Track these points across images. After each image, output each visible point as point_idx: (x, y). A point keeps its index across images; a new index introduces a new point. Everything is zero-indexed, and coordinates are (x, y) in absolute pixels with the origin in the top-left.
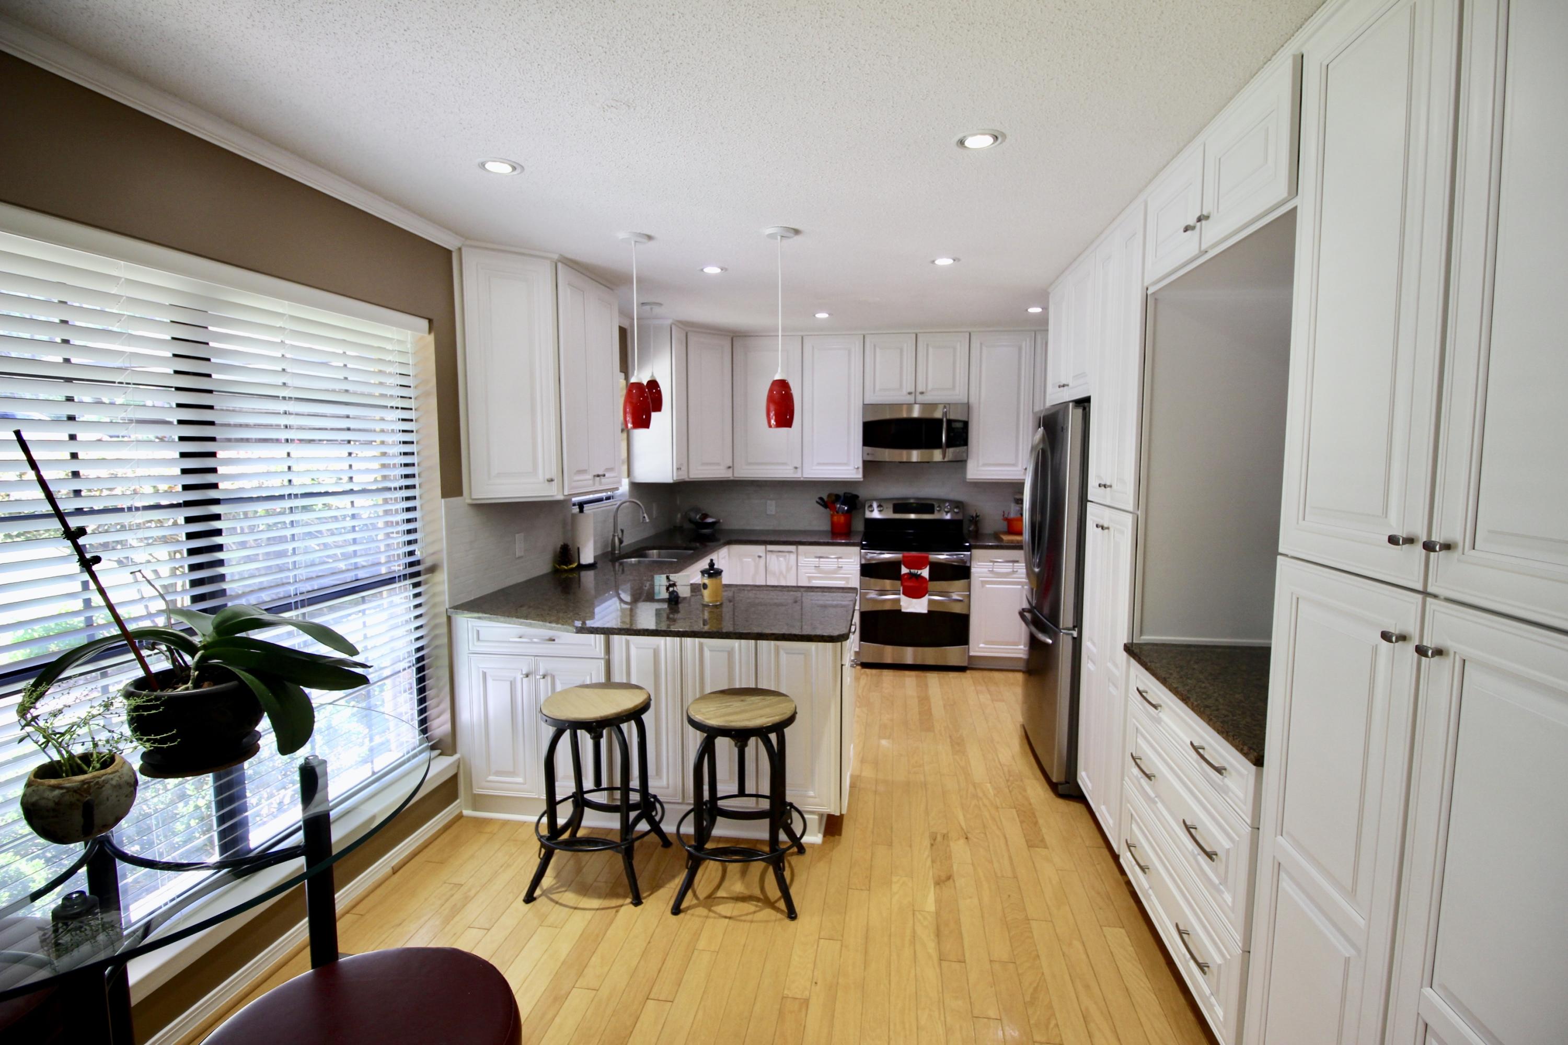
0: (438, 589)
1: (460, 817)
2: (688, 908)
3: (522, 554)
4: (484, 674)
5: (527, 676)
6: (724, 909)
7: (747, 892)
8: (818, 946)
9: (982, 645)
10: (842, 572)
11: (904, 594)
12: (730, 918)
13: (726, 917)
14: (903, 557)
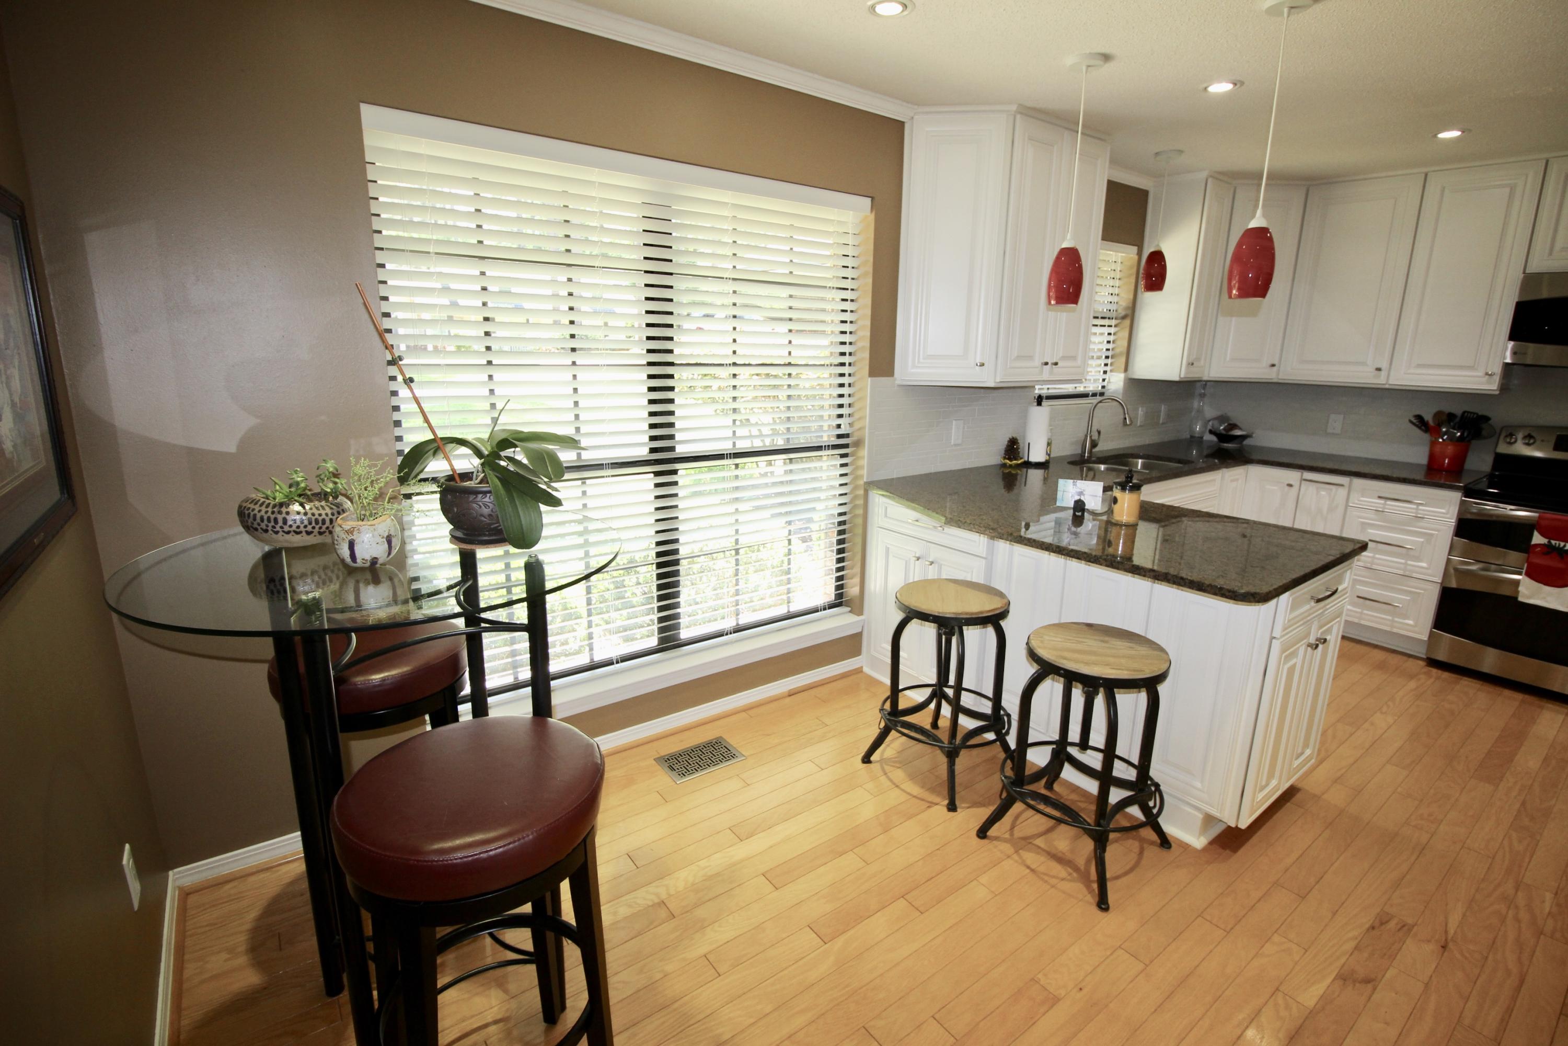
0: (860, 463)
1: (859, 671)
2: (996, 838)
3: (959, 442)
4: (887, 549)
5: (918, 559)
6: (1030, 857)
7: (1069, 856)
8: (1111, 954)
10: (1421, 524)
11: (1528, 574)
12: (1033, 870)
13: (1028, 867)
14: (1539, 517)
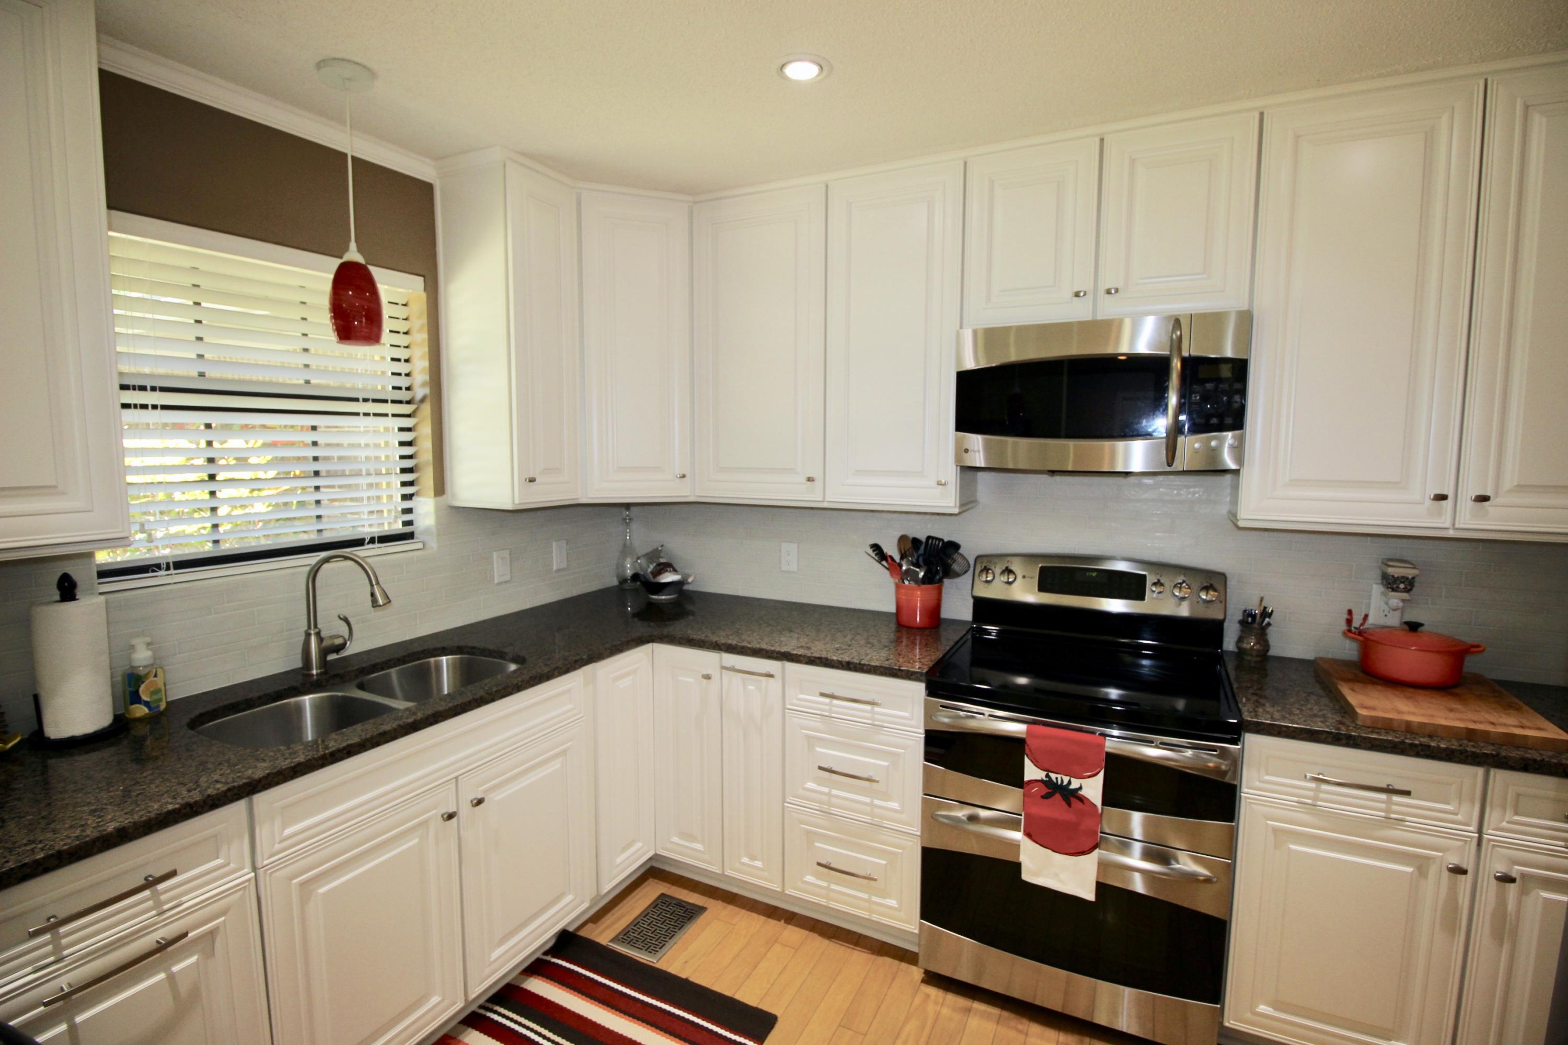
9: (1263, 1008)
10: (881, 738)
11: (1028, 834)
